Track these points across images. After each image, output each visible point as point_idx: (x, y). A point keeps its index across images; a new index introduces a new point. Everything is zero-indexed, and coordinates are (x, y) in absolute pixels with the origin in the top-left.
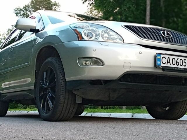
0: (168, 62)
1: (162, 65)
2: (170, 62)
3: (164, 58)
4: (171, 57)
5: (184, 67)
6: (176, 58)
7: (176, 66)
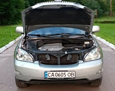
0: (52, 75)
1: (48, 77)
2: (54, 75)
3: (49, 74)
4: (54, 73)
5: (63, 77)
6: (58, 73)
7: (58, 77)
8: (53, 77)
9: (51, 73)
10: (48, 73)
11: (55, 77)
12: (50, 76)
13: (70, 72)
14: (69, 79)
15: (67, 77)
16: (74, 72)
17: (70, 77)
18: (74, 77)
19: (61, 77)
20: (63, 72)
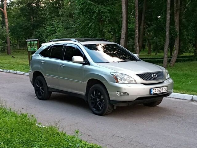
1: (153, 93)
4: (157, 89)
5: (162, 92)
6: (159, 88)
7: (158, 92)
8: (156, 93)
9: (155, 89)
10: (153, 89)
11: (157, 92)
12: (154, 92)
13: (165, 87)
14: (164, 94)
15: (163, 91)
16: (167, 87)
17: (165, 91)
18: (167, 91)
19: (160, 92)
20: (161, 88)
